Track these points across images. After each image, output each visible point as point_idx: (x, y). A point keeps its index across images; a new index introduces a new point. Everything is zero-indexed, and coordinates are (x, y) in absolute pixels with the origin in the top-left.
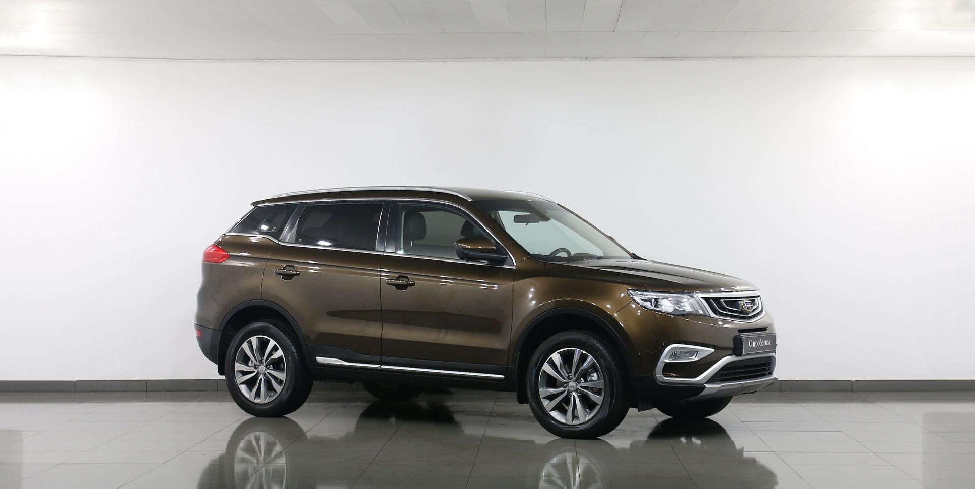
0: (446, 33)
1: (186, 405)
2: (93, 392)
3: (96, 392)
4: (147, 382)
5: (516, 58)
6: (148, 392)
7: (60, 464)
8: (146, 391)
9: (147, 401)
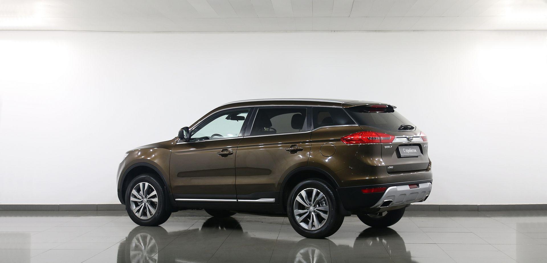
0: (258, 17)
1: (118, 218)
2: (69, 211)
3: (70, 210)
4: (97, 205)
5: (296, 31)
6: (98, 211)
7: (51, 249)
8: (97, 210)
9: (97, 216)
